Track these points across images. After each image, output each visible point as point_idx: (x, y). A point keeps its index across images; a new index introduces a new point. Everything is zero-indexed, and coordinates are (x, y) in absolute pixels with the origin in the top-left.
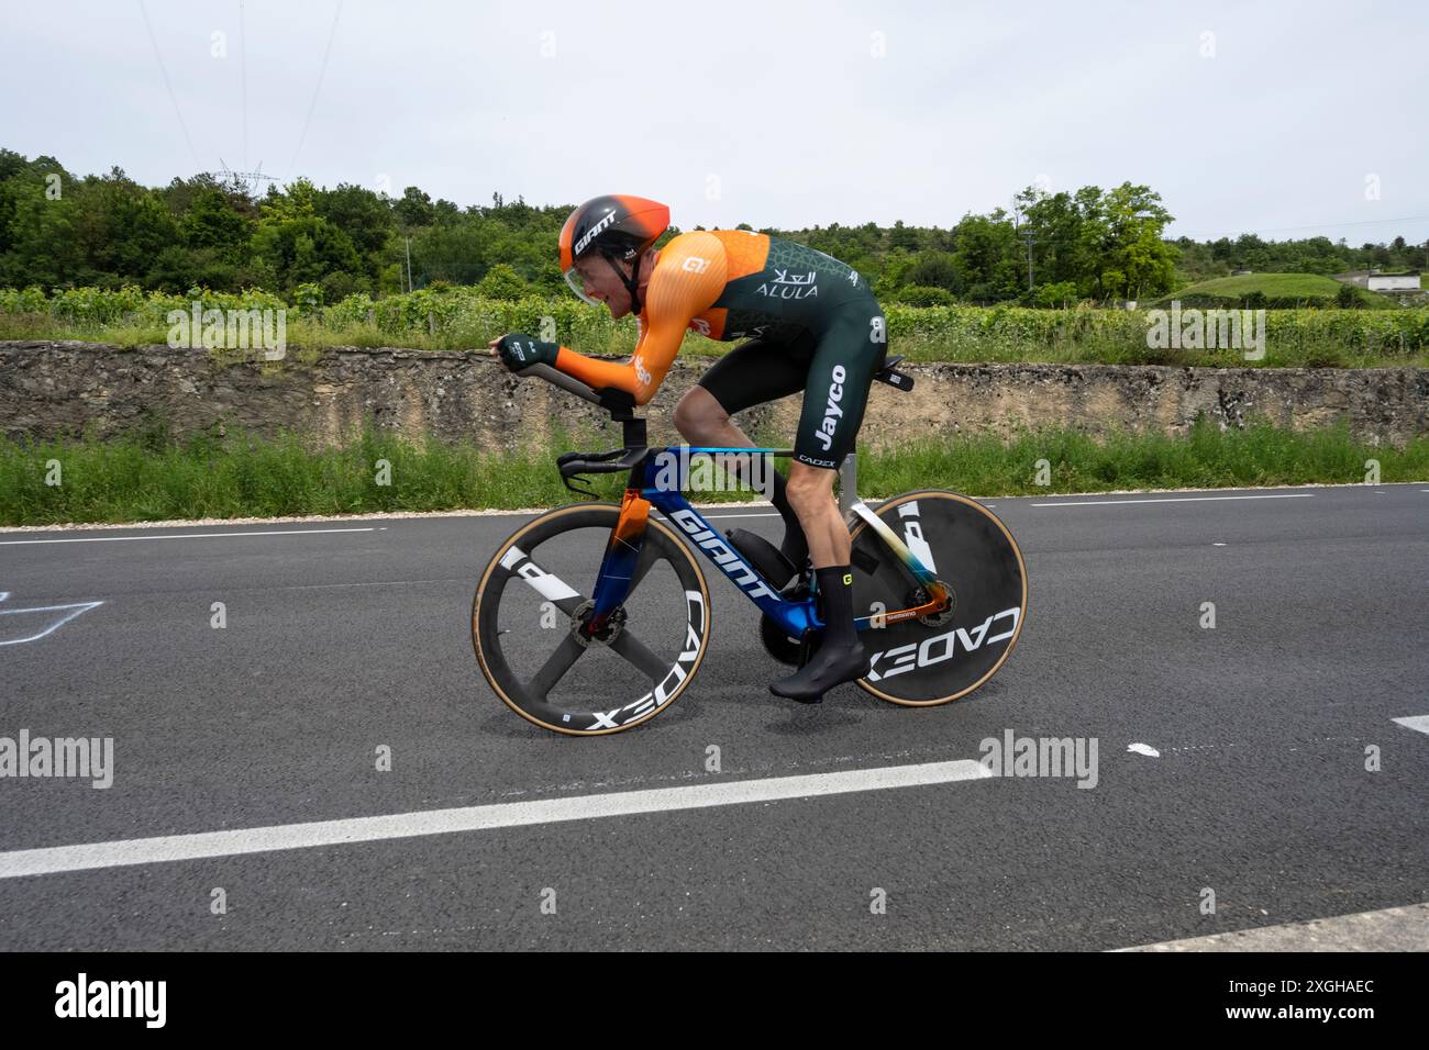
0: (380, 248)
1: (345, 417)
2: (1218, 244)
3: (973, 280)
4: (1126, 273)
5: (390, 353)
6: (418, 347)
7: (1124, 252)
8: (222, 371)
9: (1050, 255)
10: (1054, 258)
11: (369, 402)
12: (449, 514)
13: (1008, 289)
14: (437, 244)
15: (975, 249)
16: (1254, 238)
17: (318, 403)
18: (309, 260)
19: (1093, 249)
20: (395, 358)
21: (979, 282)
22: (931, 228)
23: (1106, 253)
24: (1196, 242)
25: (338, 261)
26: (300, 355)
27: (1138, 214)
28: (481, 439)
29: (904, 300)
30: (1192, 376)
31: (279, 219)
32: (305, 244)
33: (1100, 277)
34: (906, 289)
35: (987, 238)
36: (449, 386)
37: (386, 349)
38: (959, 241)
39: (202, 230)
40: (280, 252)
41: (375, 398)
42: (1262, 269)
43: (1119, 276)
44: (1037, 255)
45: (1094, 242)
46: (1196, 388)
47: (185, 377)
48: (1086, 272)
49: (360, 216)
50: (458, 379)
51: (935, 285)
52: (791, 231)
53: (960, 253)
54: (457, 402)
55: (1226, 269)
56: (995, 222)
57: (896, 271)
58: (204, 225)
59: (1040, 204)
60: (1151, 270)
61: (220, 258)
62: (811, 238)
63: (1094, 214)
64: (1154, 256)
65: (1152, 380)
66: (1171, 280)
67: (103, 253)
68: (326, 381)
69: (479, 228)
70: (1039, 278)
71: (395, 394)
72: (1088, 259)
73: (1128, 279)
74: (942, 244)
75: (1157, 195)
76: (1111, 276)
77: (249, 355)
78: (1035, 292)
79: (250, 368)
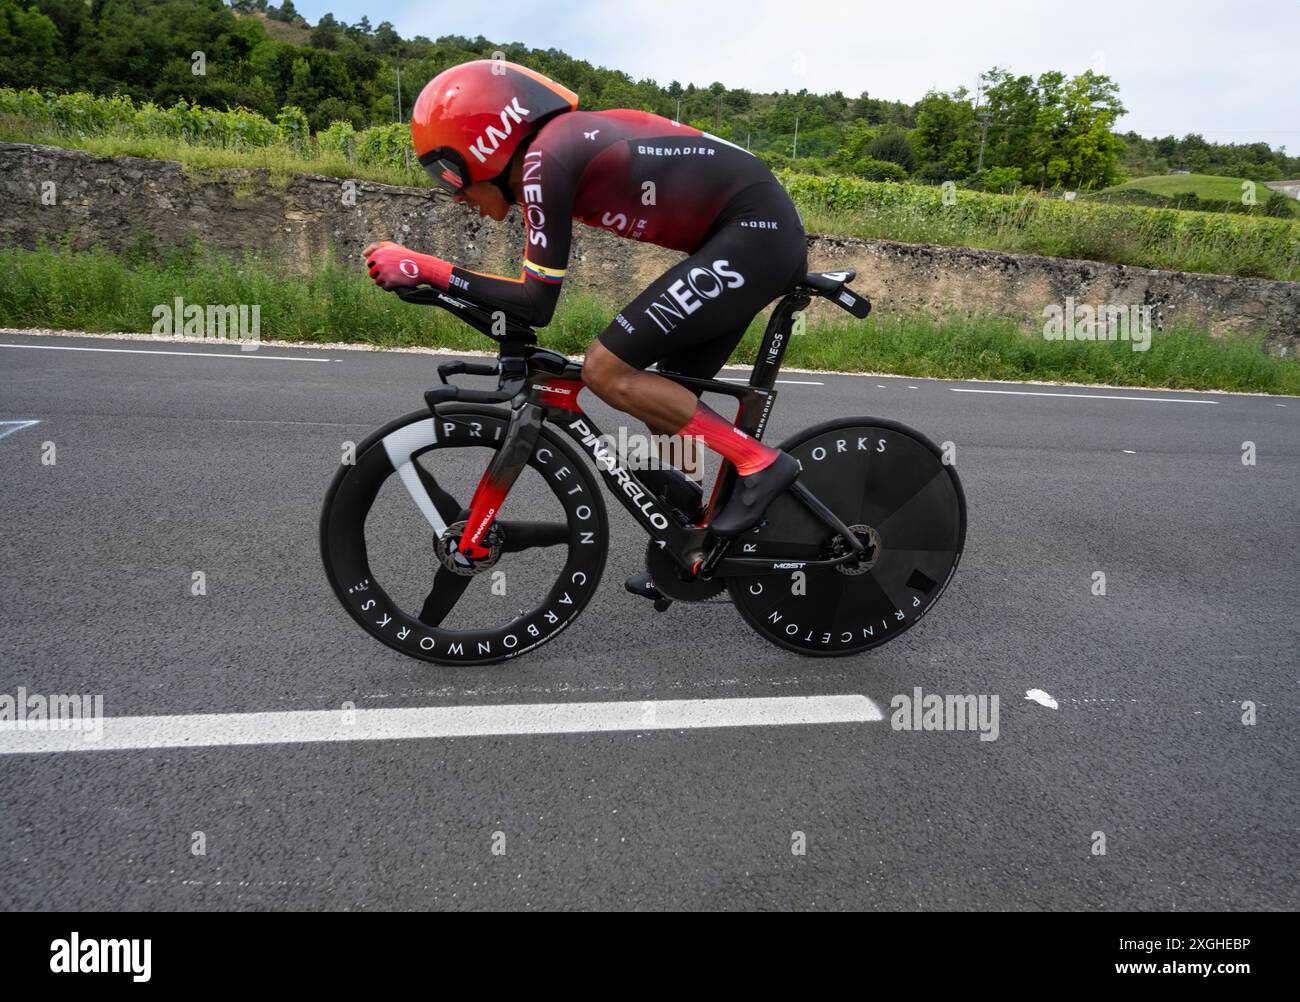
0: (372, 77)
1: (315, 245)
2: (1164, 142)
3: (928, 158)
4: (1072, 163)
5: (358, 186)
6: (386, 182)
7: (1074, 141)
8: (197, 190)
9: (1003, 138)
10: (1006, 143)
11: (337, 233)
13: (957, 169)
15: (933, 127)
16: (1199, 138)
17: (289, 230)
18: (305, 83)
19: (1045, 135)
20: (363, 191)
21: (932, 161)
22: (895, 101)
23: (1054, 142)
24: (1143, 137)
25: (332, 87)
26: (271, 181)
27: (1094, 104)
29: (861, 173)
30: (1123, 274)
32: (302, 67)
33: (1046, 165)
34: (864, 161)
35: (946, 117)
36: (414, 223)
37: (354, 181)
38: (919, 117)
40: (278, 73)
41: (343, 229)
42: (1200, 171)
43: (1064, 164)
44: (990, 136)
45: (1047, 128)
47: (162, 193)
48: (1034, 159)
50: (423, 217)
51: (889, 160)
52: (762, 93)
53: (918, 129)
54: (421, 240)
55: (1166, 167)
56: (956, 101)
57: (854, 141)
59: (1002, 86)
60: (1096, 161)
62: (780, 102)
63: (1052, 101)
64: (1102, 148)
65: (1085, 275)
66: (1112, 174)
68: (297, 208)
70: (989, 161)
71: (362, 227)
72: (1039, 146)
73: (1072, 169)
74: (904, 119)
75: (1116, 85)
76: (1057, 165)
77: (222, 176)
78: (982, 175)
79: (224, 188)
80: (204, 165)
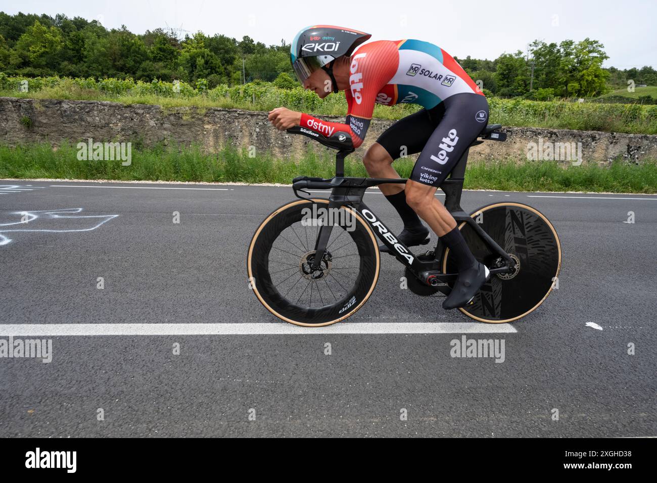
0: (232, 64)
1: (217, 139)
2: (630, 71)
3: (502, 86)
4: (581, 84)
5: (236, 111)
6: (248, 109)
7: (581, 74)
8: (166, 117)
9: (542, 74)
10: (544, 76)
11: (227, 133)
12: (260, 185)
13: (519, 90)
14: (256, 62)
15: (505, 71)
16: (650, 68)
17: (205, 133)
18: (202, 68)
19: (564, 71)
20: (238, 114)
21: (505, 87)
22: (484, 60)
23: (570, 75)
24: (619, 70)
25: (214, 69)
26: (198, 111)
27: (591, 55)
28: (274, 152)
30: (615, 137)
31: (190, 49)
32: (200, 61)
33: (566, 86)
35: (512, 65)
36: (261, 127)
37: (235, 109)
38: (498, 66)
39: (158, 54)
40: (190, 64)
41: (229, 131)
42: (652, 84)
43: (576, 85)
44: (535, 74)
45: (566, 68)
46: (616, 143)
47: (151, 119)
48: (560, 83)
49: (223, 49)
50: (265, 125)
54: (264, 135)
56: (516, 57)
58: (158, 51)
59: (540, 49)
60: (593, 83)
61: (165, 67)
63: (568, 54)
64: (596, 76)
65: (594, 138)
66: (604, 88)
67: (119, 63)
68: (209, 123)
69: (275, 56)
70: (536, 86)
71: (238, 130)
72: (562, 77)
73: (581, 87)
74: (489, 67)
75: (602, 45)
76: (572, 86)
77: (177, 110)
78: (533, 92)
79: (178, 116)
80: (170, 106)
